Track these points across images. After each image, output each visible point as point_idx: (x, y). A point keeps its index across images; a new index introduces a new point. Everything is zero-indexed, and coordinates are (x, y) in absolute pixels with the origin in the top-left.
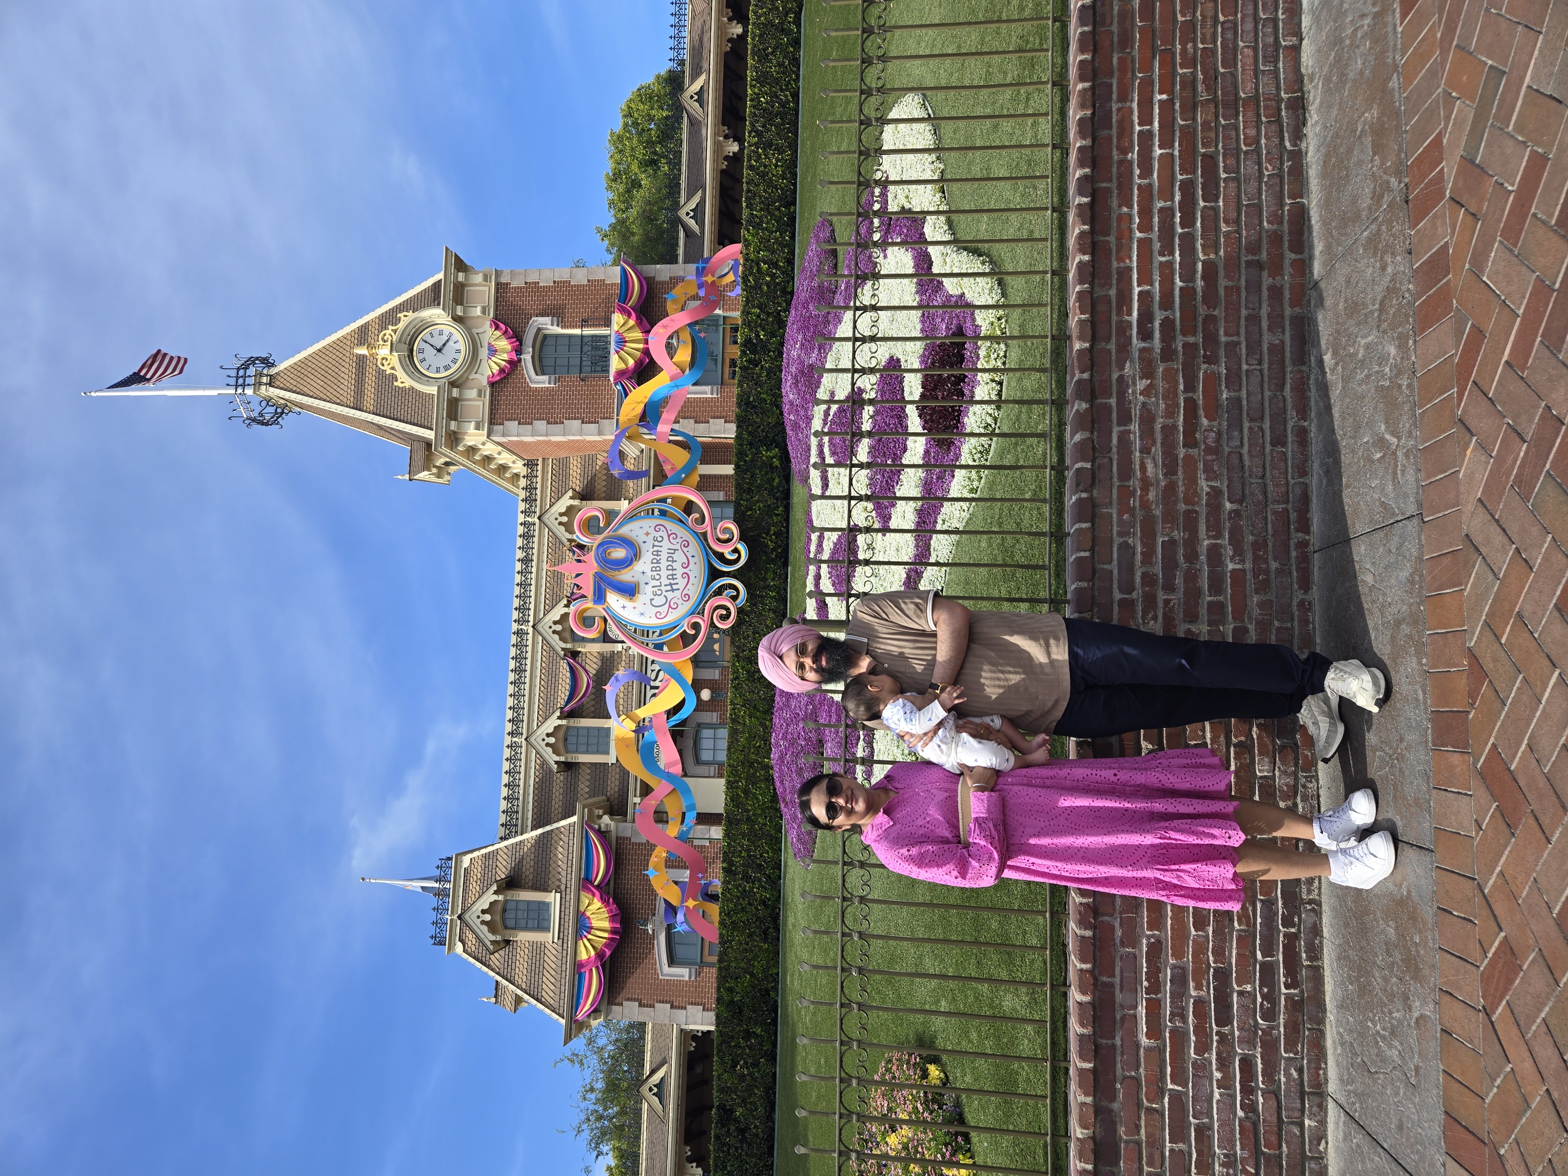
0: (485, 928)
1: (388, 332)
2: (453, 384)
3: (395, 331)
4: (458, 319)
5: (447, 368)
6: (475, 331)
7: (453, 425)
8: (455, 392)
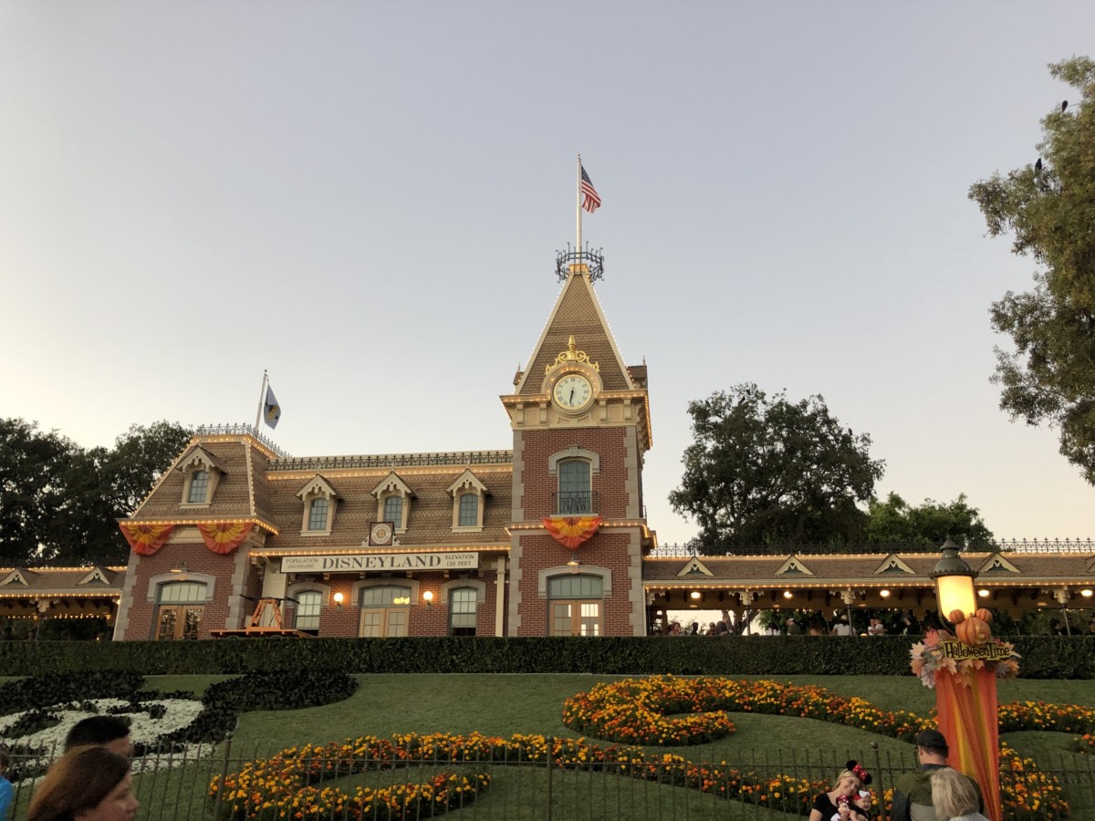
0: (190, 462)
1: (585, 357)
2: (549, 404)
3: (585, 361)
4: (596, 401)
5: (560, 399)
6: (590, 415)
7: (520, 406)
8: (544, 406)
